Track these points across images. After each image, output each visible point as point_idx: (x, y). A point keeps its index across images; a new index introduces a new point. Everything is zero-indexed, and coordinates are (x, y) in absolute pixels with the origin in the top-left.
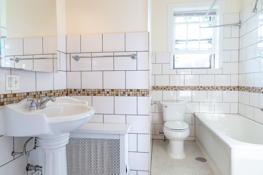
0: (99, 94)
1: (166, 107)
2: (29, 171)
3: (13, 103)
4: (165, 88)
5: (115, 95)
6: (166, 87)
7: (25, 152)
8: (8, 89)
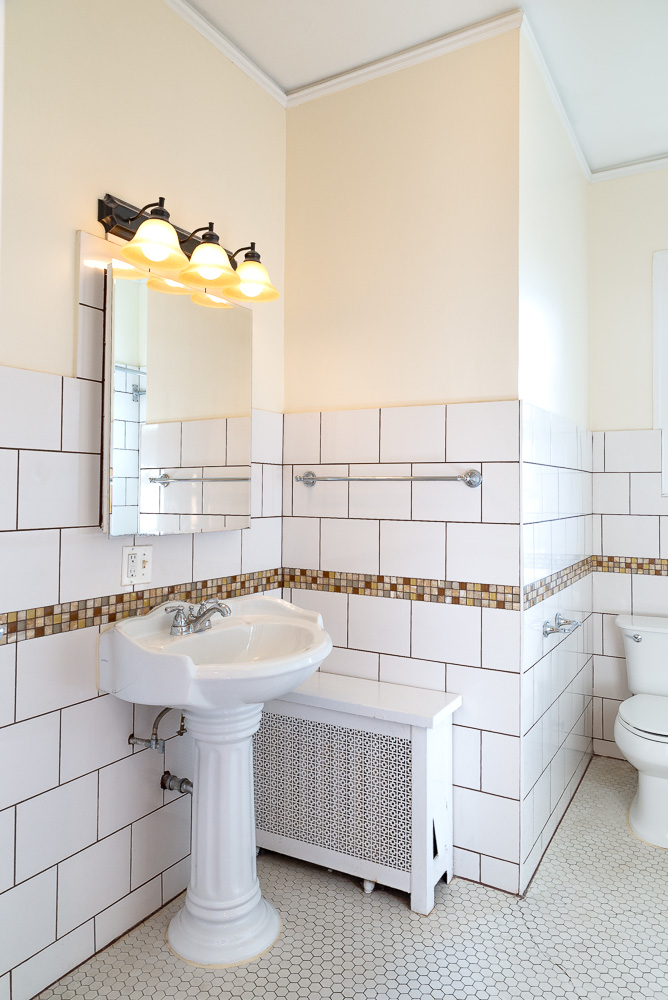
0: (368, 591)
1: (636, 639)
2: (167, 791)
3: (135, 614)
4: (640, 566)
5: (414, 596)
6: (647, 561)
7: (157, 740)
8: (126, 580)
